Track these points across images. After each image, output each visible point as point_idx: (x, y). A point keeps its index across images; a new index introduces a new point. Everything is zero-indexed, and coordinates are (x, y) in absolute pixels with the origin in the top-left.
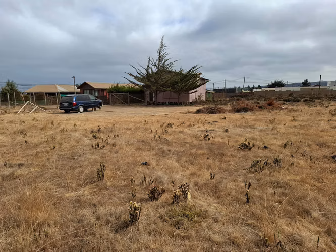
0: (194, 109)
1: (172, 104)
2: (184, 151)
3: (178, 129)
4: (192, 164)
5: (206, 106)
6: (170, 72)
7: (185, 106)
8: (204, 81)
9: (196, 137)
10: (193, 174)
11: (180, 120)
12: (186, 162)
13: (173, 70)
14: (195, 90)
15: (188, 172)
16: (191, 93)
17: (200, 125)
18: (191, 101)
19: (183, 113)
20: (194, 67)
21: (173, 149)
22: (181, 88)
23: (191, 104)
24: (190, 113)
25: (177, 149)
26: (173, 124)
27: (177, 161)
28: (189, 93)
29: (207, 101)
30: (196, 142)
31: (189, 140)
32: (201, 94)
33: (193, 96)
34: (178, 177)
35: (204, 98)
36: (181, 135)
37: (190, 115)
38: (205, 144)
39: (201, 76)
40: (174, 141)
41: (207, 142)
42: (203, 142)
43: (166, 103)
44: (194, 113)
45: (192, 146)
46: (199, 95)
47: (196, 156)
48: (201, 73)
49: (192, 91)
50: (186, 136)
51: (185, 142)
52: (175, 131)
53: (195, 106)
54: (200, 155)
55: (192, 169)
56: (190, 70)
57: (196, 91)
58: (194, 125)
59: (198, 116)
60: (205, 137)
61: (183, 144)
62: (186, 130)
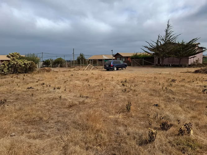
0: (193, 70)
1: (174, 66)
2: (185, 100)
3: (180, 84)
4: (193, 109)
5: (203, 68)
6: (174, 44)
7: (185, 67)
8: (202, 49)
9: (196, 91)
10: (194, 117)
11: (182, 78)
12: (188, 107)
13: (177, 42)
14: (193, 56)
15: (190, 115)
16: (190, 58)
17: (198, 82)
18: (189, 64)
19: (183, 73)
20: (193, 40)
21: (177, 97)
22: (183, 55)
23: (190, 66)
24: (190, 72)
25: (180, 98)
26: (176, 80)
27: (181, 106)
28: (189, 58)
29: (204, 64)
30: (195, 94)
31: (189, 92)
32: (198, 59)
33: (191, 60)
34: (181, 117)
35: (201, 62)
36: (183, 88)
37: (190, 74)
38: (204, 96)
39: (200, 46)
40: (177, 92)
41: (205, 95)
42: (202, 94)
43: (169, 65)
44: (193, 73)
45: (192, 96)
46: (197, 59)
47: (196, 104)
48: (199, 44)
49: (191, 57)
50: (187, 89)
51: (186, 94)
52: (178, 85)
53: (194, 67)
54: (199, 104)
55: (193, 113)
56: (190, 42)
57: (195, 57)
58: (193, 82)
59: (196, 75)
60: (203, 91)
61: (185, 94)
62: (187, 85)
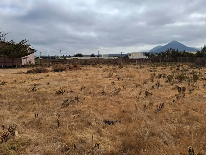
0: (26, 70)
1: (7, 67)
2: (15, 102)
3: (12, 85)
4: (21, 109)
5: (35, 68)
6: (3, 42)
7: (19, 68)
8: (33, 51)
9: (26, 90)
10: (22, 117)
11: (14, 79)
12: (17, 109)
13: (6, 41)
14: (26, 57)
15: (18, 116)
16: (23, 59)
17: (29, 81)
18: (23, 64)
19: (16, 73)
20: (23, 41)
21: (5, 101)
22: (14, 55)
23: (24, 67)
24: (23, 73)
25: (10, 101)
26: (7, 82)
27: (9, 110)
28: (21, 59)
29: (36, 65)
30: (26, 94)
31: (20, 93)
32: (31, 60)
33: (24, 61)
34: (8, 121)
35: (33, 62)
36: (14, 90)
37: (23, 74)
38: (33, 94)
39: (30, 47)
40: (7, 95)
41: (34, 93)
42: (32, 93)
43: (2, 66)
44: (26, 73)
45: (22, 97)
46: (30, 60)
47: (25, 104)
48: (30, 45)
49: (24, 57)
50: (18, 90)
51: (17, 95)
52: (8, 87)
53: (27, 68)
54: (28, 102)
55: (21, 113)
56: (20, 43)
57: (27, 58)
58: (25, 82)
59: (29, 75)
60: (32, 90)
61: (15, 96)
62: (19, 86)
